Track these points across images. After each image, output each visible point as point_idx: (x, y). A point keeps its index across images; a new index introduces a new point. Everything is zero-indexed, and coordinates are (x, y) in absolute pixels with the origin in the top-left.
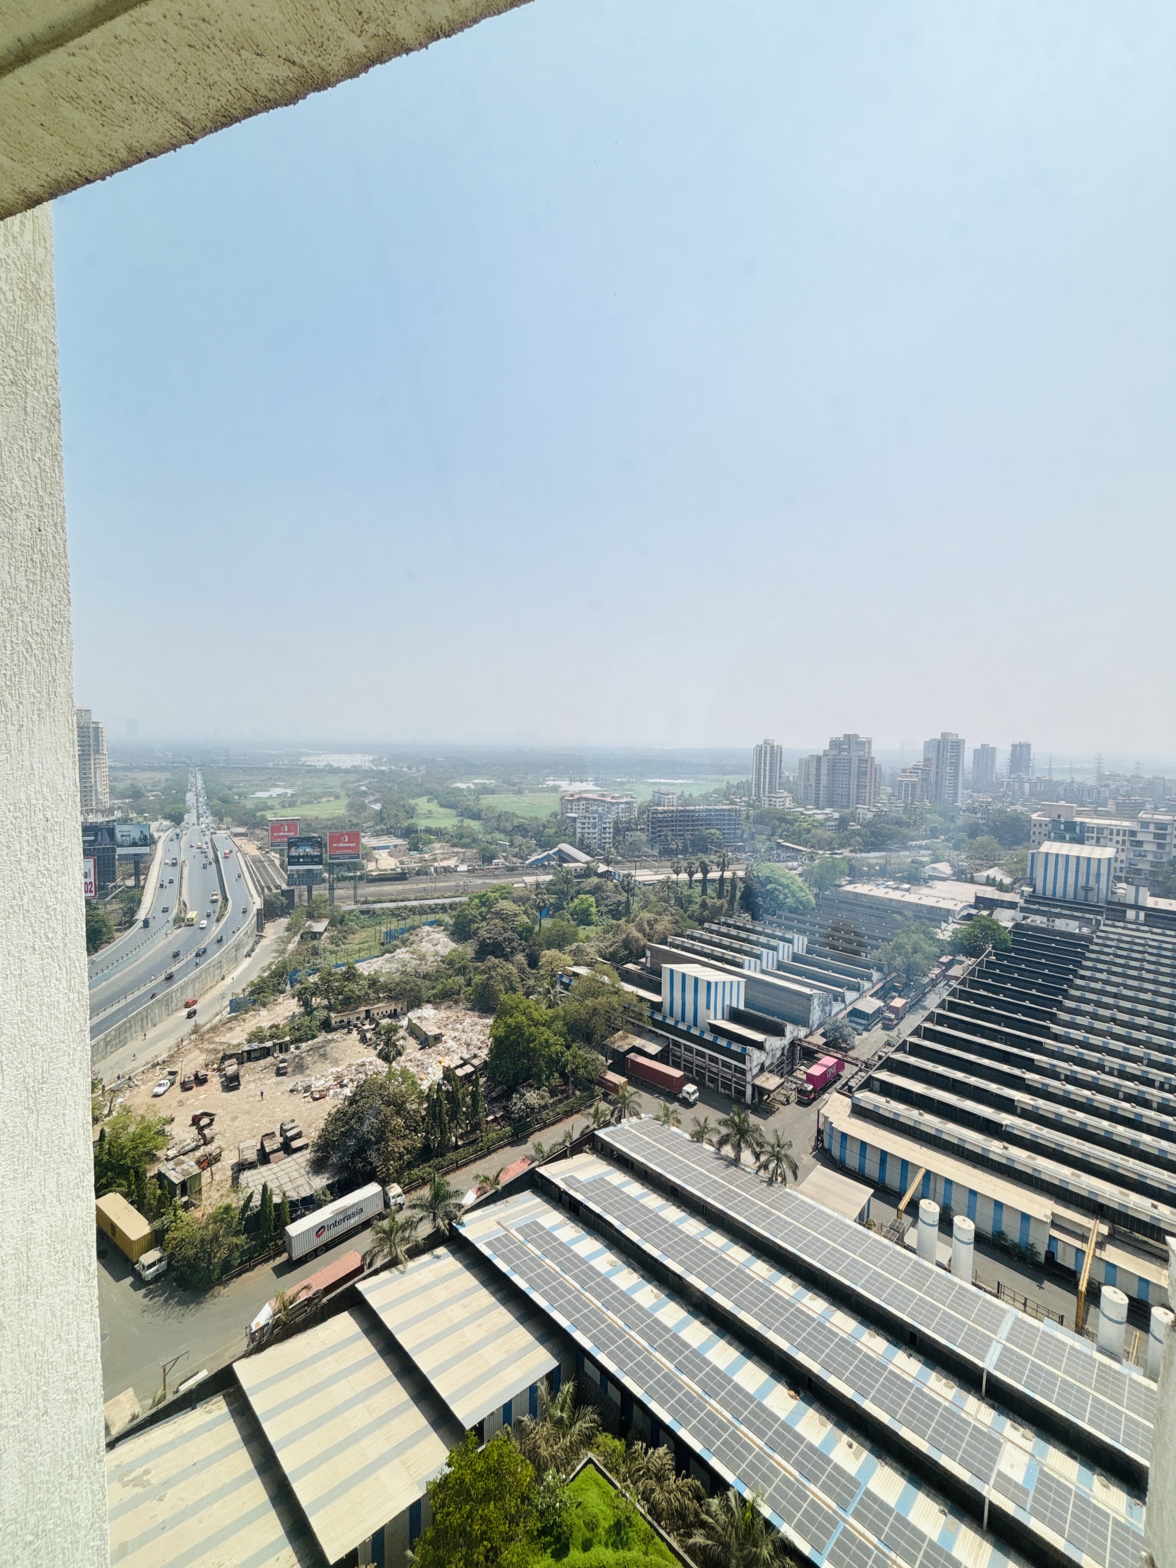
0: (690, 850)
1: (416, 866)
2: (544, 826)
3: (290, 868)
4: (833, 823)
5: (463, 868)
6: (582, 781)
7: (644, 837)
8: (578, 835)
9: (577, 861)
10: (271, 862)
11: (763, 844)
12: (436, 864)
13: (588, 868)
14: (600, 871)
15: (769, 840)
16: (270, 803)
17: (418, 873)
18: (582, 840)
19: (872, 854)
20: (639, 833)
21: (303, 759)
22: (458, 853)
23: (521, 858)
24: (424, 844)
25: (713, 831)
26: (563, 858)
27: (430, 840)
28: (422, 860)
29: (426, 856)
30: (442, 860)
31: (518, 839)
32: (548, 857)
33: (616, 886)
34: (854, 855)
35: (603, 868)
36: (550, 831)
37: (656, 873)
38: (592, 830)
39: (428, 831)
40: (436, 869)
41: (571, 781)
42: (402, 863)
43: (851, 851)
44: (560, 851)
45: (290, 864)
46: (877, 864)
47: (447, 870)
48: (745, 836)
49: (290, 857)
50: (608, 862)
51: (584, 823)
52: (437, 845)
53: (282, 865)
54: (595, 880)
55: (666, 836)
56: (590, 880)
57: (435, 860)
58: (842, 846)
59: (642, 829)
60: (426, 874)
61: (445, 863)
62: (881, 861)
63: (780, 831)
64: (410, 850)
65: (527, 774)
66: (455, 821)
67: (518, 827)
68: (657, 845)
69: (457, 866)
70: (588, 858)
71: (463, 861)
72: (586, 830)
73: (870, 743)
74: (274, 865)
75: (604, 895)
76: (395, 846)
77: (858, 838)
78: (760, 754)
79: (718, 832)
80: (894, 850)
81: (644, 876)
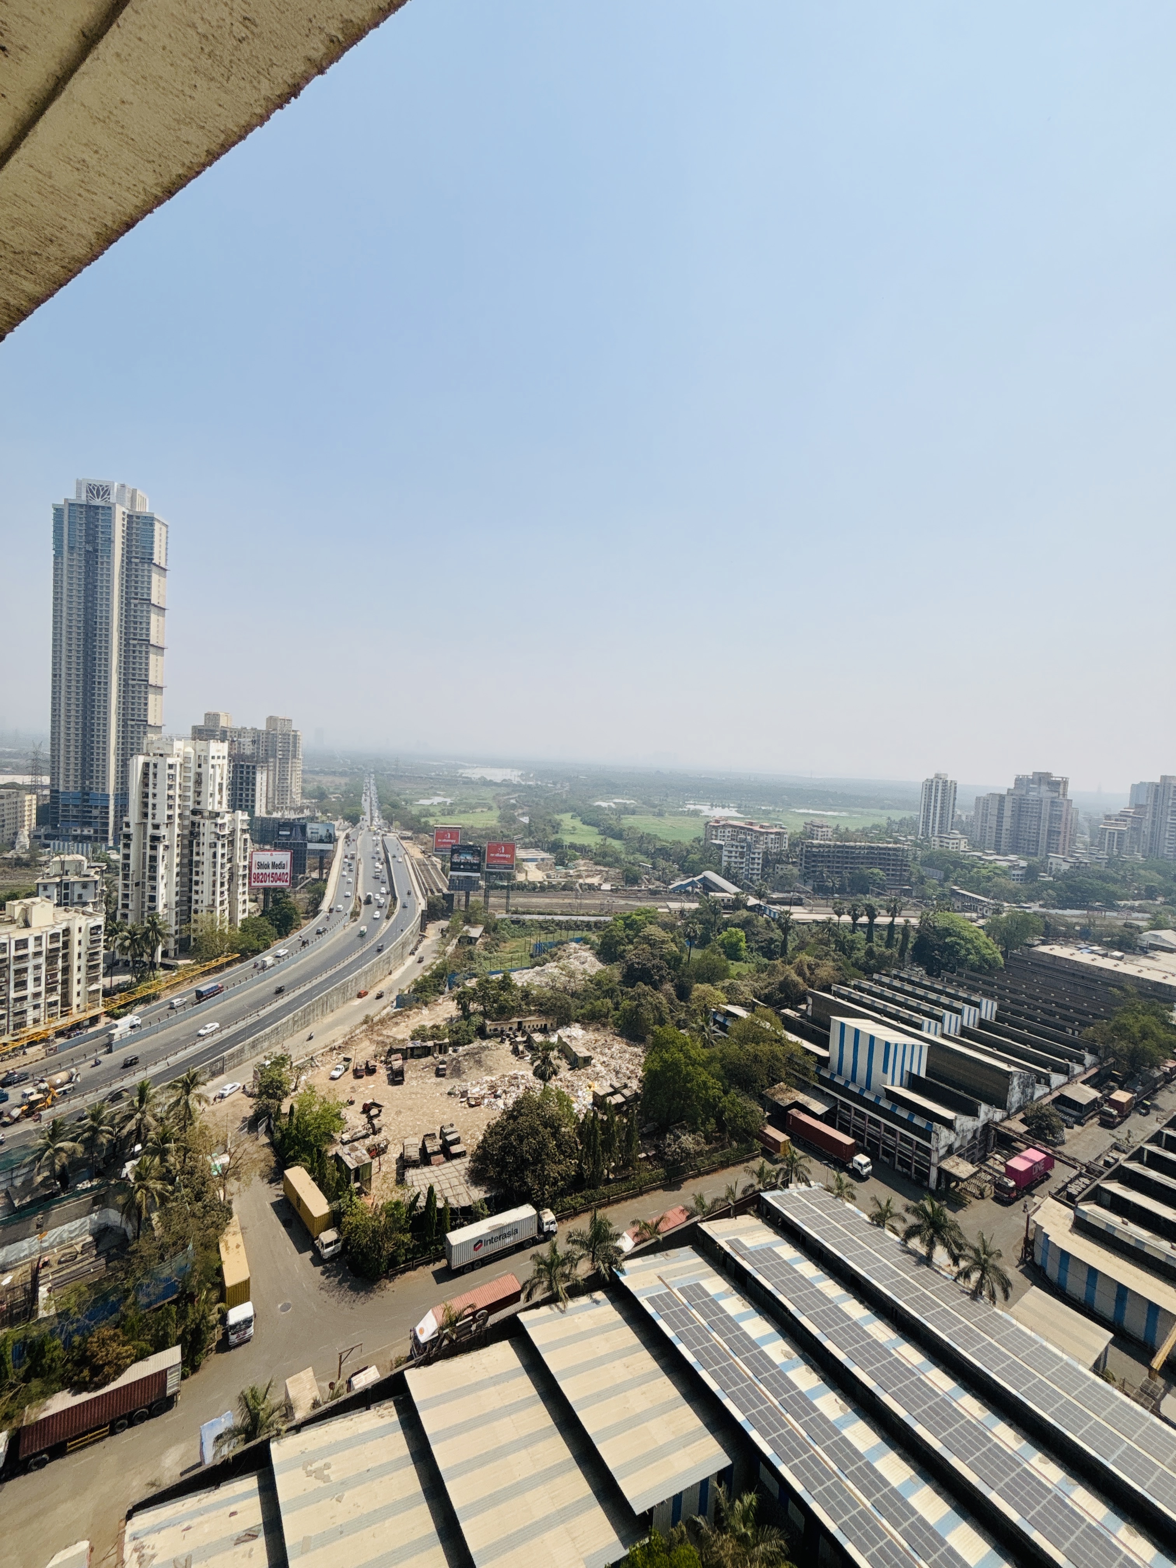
0: (848, 890)
1: (563, 881)
2: (689, 852)
3: (451, 873)
4: (1020, 872)
5: (606, 887)
6: (723, 807)
7: (795, 871)
8: (724, 864)
9: (724, 891)
10: (434, 865)
11: (935, 890)
12: (581, 881)
13: (737, 899)
14: (749, 904)
15: (941, 886)
16: (432, 810)
17: (564, 888)
18: (728, 869)
19: (1068, 912)
20: (790, 867)
21: (460, 771)
22: (601, 871)
23: (664, 882)
24: (570, 860)
25: (876, 871)
26: (708, 886)
27: (575, 856)
28: (567, 875)
29: (571, 871)
30: (588, 876)
31: (662, 863)
32: (692, 884)
33: (768, 922)
34: (1044, 910)
35: (752, 901)
36: (696, 857)
37: (811, 912)
38: (739, 860)
39: (573, 846)
40: (581, 885)
41: (712, 806)
42: (548, 876)
43: (1041, 906)
44: (705, 878)
45: (452, 869)
46: (1077, 924)
47: (591, 887)
48: (913, 879)
49: (452, 863)
50: (760, 895)
51: (731, 852)
52: (581, 862)
53: (443, 869)
54: (744, 913)
55: (821, 873)
56: (739, 913)
57: (580, 877)
58: (1030, 899)
59: (793, 863)
60: (571, 889)
61: (589, 881)
62: (1083, 921)
63: (955, 875)
64: (556, 864)
65: (667, 796)
66: (599, 839)
67: (660, 850)
68: (811, 882)
69: (600, 885)
70: (736, 890)
71: (606, 880)
72: (733, 859)
73: (1065, 783)
74: (436, 869)
75: (755, 930)
76: (543, 859)
77: (1050, 891)
78: (930, 789)
79: (881, 873)
80: (1096, 909)
81: (799, 914)
